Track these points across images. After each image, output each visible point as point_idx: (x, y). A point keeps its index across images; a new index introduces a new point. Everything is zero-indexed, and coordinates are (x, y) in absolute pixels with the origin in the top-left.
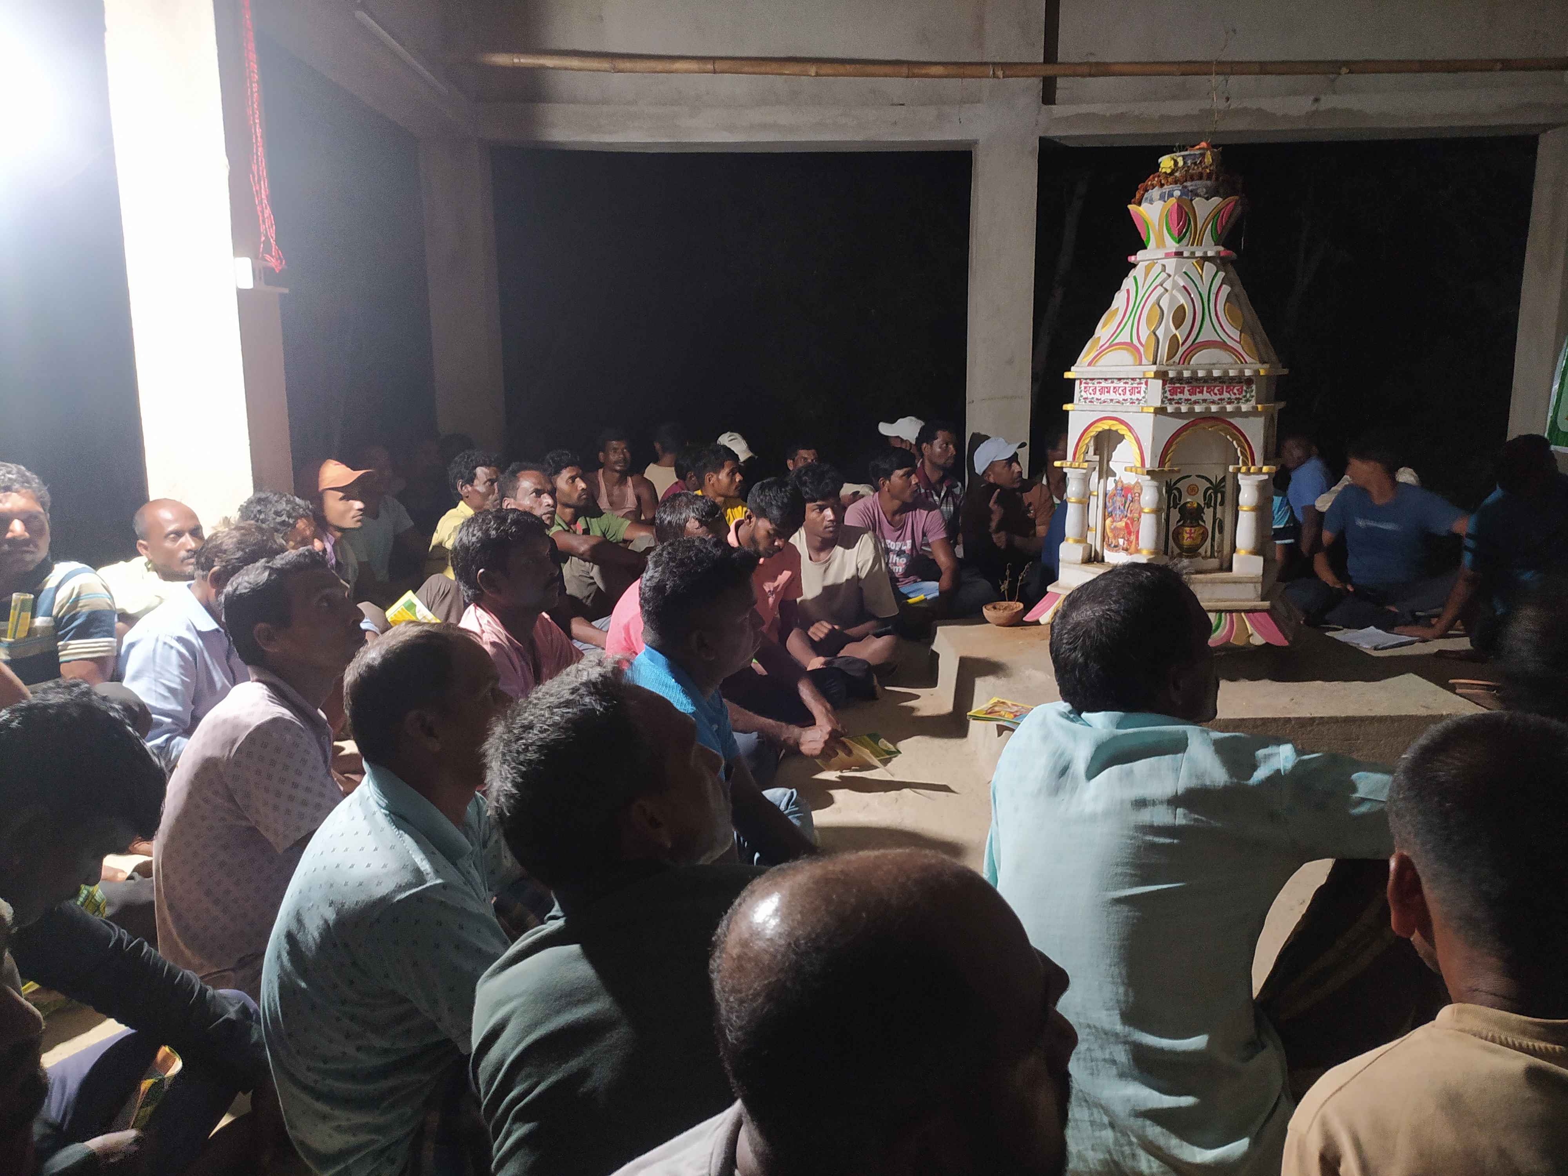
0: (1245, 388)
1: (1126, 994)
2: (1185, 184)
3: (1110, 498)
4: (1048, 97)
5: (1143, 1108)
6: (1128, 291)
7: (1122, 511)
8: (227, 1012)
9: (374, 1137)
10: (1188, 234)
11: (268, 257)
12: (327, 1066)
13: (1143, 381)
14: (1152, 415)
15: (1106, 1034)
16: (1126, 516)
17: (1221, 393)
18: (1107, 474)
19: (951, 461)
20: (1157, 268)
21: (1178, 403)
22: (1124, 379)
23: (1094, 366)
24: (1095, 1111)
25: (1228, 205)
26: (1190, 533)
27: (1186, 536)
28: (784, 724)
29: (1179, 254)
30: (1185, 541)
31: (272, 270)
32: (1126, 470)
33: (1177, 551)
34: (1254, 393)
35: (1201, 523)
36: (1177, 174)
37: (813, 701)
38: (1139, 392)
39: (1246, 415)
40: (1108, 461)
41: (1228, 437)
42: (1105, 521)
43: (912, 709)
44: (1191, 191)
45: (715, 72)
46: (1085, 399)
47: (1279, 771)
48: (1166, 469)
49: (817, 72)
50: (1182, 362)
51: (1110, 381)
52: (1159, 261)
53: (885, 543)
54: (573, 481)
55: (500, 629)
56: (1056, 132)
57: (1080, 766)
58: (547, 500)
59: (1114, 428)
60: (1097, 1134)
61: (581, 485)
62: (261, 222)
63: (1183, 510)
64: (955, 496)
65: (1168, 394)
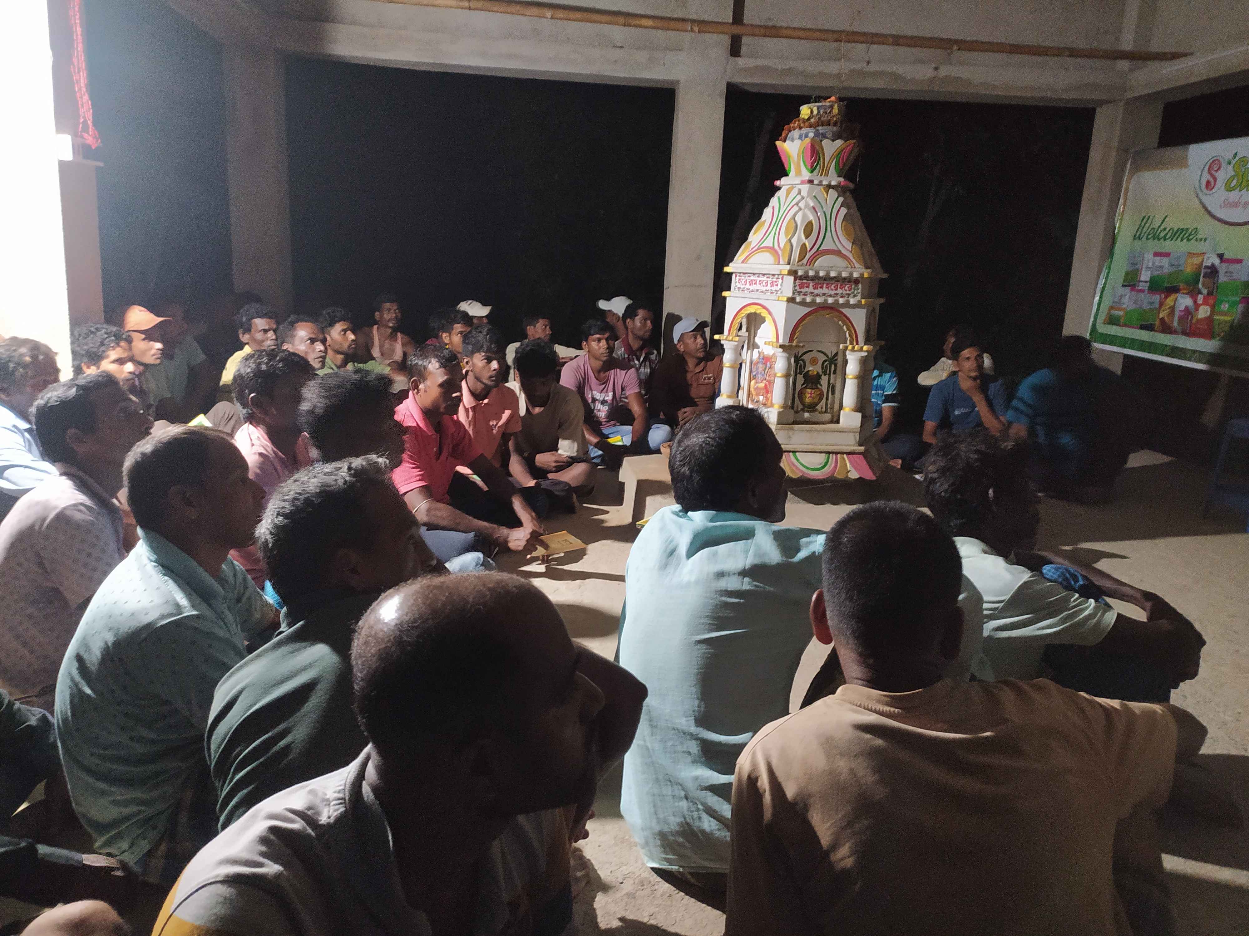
0: (853, 286)
1: (699, 706)
2: (818, 128)
3: (755, 364)
4: (735, 50)
5: (706, 785)
6: (773, 208)
7: (763, 375)
8: (30, 720)
9: (142, 808)
10: (818, 167)
11: (86, 135)
12: (106, 752)
13: (780, 277)
14: (785, 304)
15: (684, 733)
16: (765, 379)
17: (836, 290)
18: (753, 346)
19: (648, 334)
20: (795, 192)
21: (804, 295)
22: (767, 274)
23: (746, 263)
24: (675, 787)
25: (849, 145)
26: (811, 394)
27: (808, 396)
28: (496, 526)
29: (811, 182)
30: (807, 399)
31: (89, 146)
32: (765, 344)
33: (801, 407)
34: (859, 291)
35: (819, 386)
36: (812, 120)
37: (522, 510)
38: (777, 285)
39: (854, 306)
40: (755, 336)
41: (840, 322)
42: (750, 382)
43: (602, 521)
44: (822, 134)
45: (470, 9)
46: (739, 288)
47: (814, 553)
48: (794, 344)
49: (552, 16)
50: (808, 264)
51: (757, 275)
52: (797, 186)
53: (592, 394)
54: (345, 334)
55: (268, 444)
56: (739, 79)
57: (683, 549)
58: (319, 347)
59: (758, 312)
60: (677, 804)
61: (351, 337)
62: (80, 106)
63: (806, 376)
64: (651, 361)
65: (797, 288)
